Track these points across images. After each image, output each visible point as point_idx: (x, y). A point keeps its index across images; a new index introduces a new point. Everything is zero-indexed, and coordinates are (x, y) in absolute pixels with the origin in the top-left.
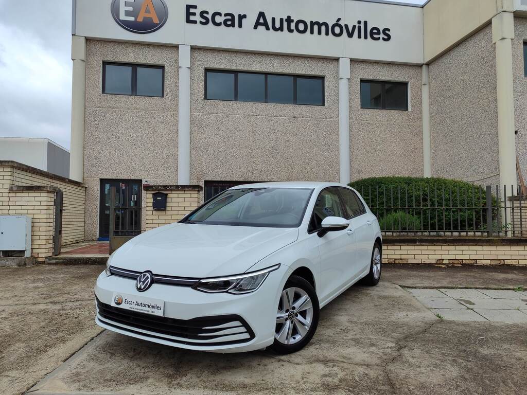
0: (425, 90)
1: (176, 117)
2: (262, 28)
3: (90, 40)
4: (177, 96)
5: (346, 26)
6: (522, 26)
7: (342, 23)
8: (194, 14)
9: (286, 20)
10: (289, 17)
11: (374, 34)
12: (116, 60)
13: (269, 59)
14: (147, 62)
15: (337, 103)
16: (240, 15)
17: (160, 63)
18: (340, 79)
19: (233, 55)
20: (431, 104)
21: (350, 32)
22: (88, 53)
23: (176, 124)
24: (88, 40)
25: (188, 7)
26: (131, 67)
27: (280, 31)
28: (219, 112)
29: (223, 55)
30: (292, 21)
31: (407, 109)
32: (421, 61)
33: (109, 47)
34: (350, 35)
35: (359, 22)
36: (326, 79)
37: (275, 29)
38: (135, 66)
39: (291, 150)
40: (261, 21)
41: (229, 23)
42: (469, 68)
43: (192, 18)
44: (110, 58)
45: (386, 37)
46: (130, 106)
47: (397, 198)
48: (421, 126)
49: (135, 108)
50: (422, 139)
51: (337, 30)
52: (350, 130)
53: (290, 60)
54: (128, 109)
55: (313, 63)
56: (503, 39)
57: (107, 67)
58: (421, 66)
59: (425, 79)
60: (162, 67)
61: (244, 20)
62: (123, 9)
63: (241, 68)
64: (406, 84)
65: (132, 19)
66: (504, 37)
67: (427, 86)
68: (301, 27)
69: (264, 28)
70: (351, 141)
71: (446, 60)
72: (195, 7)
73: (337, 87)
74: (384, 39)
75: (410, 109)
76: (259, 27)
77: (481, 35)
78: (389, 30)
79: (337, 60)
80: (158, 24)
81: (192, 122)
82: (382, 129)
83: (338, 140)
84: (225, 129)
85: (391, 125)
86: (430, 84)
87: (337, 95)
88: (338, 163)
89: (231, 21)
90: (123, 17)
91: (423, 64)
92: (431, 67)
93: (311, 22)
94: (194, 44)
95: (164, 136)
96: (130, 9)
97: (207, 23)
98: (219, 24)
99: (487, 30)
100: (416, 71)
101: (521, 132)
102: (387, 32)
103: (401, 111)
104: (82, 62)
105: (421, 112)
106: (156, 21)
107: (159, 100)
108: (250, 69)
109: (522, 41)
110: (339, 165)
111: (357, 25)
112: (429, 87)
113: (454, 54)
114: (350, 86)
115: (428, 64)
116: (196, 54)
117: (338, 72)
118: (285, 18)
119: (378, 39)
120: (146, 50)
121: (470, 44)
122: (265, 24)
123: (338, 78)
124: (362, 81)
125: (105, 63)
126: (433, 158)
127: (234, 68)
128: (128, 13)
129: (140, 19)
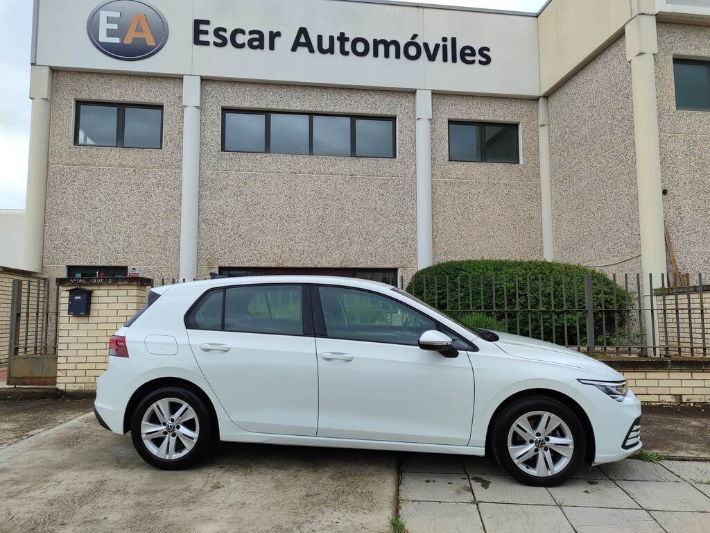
0: (543, 133)
1: (178, 176)
2: (303, 51)
3: (58, 71)
4: (180, 147)
5: (426, 45)
6: (670, 35)
7: (419, 41)
8: (206, 32)
9: (339, 39)
10: (342, 34)
11: (467, 55)
12: (94, 98)
13: (314, 93)
14: (139, 100)
15: (413, 155)
16: (271, 33)
17: (157, 101)
18: (418, 119)
19: (263, 89)
20: (551, 153)
21: (432, 52)
22: (54, 89)
23: (179, 187)
24: (54, 71)
25: (197, 23)
26: (116, 108)
27: (329, 54)
28: (241, 168)
29: (248, 89)
30: (347, 39)
31: (518, 162)
32: (536, 93)
33: (85, 80)
34: (432, 57)
35: (445, 39)
36: (397, 120)
37: (322, 51)
38: (122, 106)
39: (346, 221)
40: (302, 40)
41: (256, 43)
42: (598, 99)
43: (202, 38)
44: (85, 96)
45: (484, 60)
46: (113, 162)
47: (479, 293)
48: (538, 186)
49: (120, 165)
50: (540, 204)
51: (412, 51)
52: (433, 192)
53: (345, 94)
54: (110, 165)
55: (377, 98)
56: (641, 54)
57: (83, 107)
58: (536, 99)
59: (542, 118)
60: (160, 107)
61: (277, 40)
62: (103, 27)
63: (273, 106)
64: (516, 126)
65: (116, 40)
66: (642, 52)
67: (546, 128)
68: (360, 47)
69: (305, 50)
70: (434, 208)
71: (569, 89)
72: (207, 23)
73: (413, 131)
74: (481, 62)
75: (521, 162)
76: (300, 49)
77: (614, 50)
78: (488, 49)
79: (413, 92)
80: (154, 47)
81: (202, 183)
82: (480, 190)
83: (414, 208)
84: (249, 193)
85: (493, 184)
86: (550, 124)
87: (414, 143)
88: (415, 240)
89: (258, 41)
90: (103, 38)
91: (540, 97)
92: (551, 100)
93: (375, 41)
94: (205, 74)
95: (161, 203)
96: (115, 27)
97: (224, 44)
98: (242, 46)
99: (620, 43)
100: (532, 106)
101: (673, 191)
102: (485, 52)
103: (508, 165)
104: (45, 102)
105: (538, 165)
106: (151, 42)
107: (155, 154)
108: (287, 108)
109: (671, 57)
110: (416, 242)
111: (442, 43)
112: (549, 130)
113: (579, 80)
114: (432, 131)
115: (547, 96)
116: (209, 88)
117: (414, 111)
118: (336, 35)
119: (473, 62)
120: (136, 84)
121: (599, 65)
122: (308, 44)
123: (414, 118)
124: (451, 122)
125: (79, 103)
126: (556, 231)
127: (263, 106)
128: (110, 33)
129: (128, 41)
